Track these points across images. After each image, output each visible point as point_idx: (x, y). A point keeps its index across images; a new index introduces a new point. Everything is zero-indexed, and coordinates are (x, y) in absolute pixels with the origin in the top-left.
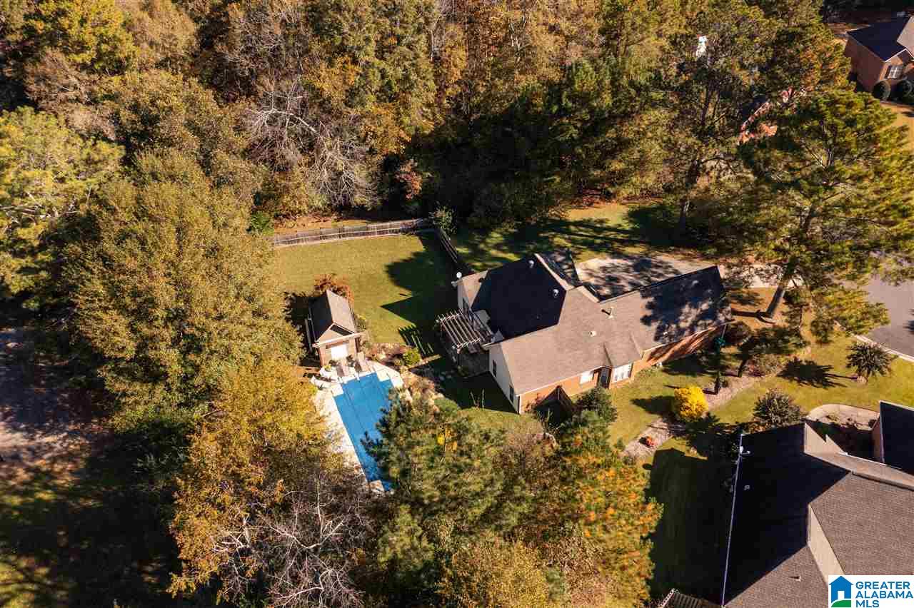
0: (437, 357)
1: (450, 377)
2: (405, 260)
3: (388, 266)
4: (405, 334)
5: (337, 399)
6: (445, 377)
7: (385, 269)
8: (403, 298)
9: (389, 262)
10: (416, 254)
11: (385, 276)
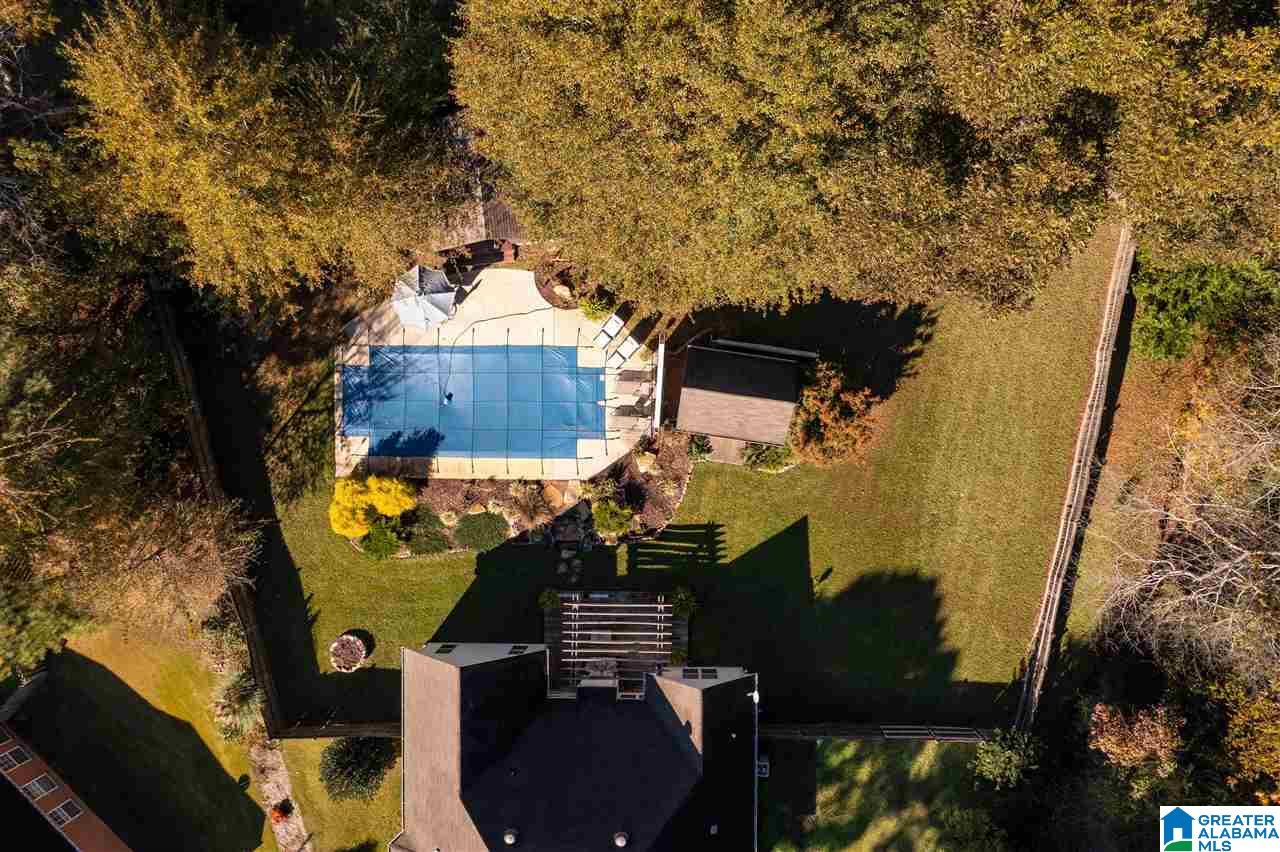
0: (622, 568)
1: (562, 568)
2: (941, 624)
3: (932, 583)
4: (708, 534)
5: (571, 353)
6: (568, 562)
7: (926, 572)
8: (816, 569)
9: (945, 587)
10: (952, 658)
11: (904, 563)
